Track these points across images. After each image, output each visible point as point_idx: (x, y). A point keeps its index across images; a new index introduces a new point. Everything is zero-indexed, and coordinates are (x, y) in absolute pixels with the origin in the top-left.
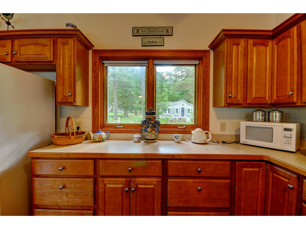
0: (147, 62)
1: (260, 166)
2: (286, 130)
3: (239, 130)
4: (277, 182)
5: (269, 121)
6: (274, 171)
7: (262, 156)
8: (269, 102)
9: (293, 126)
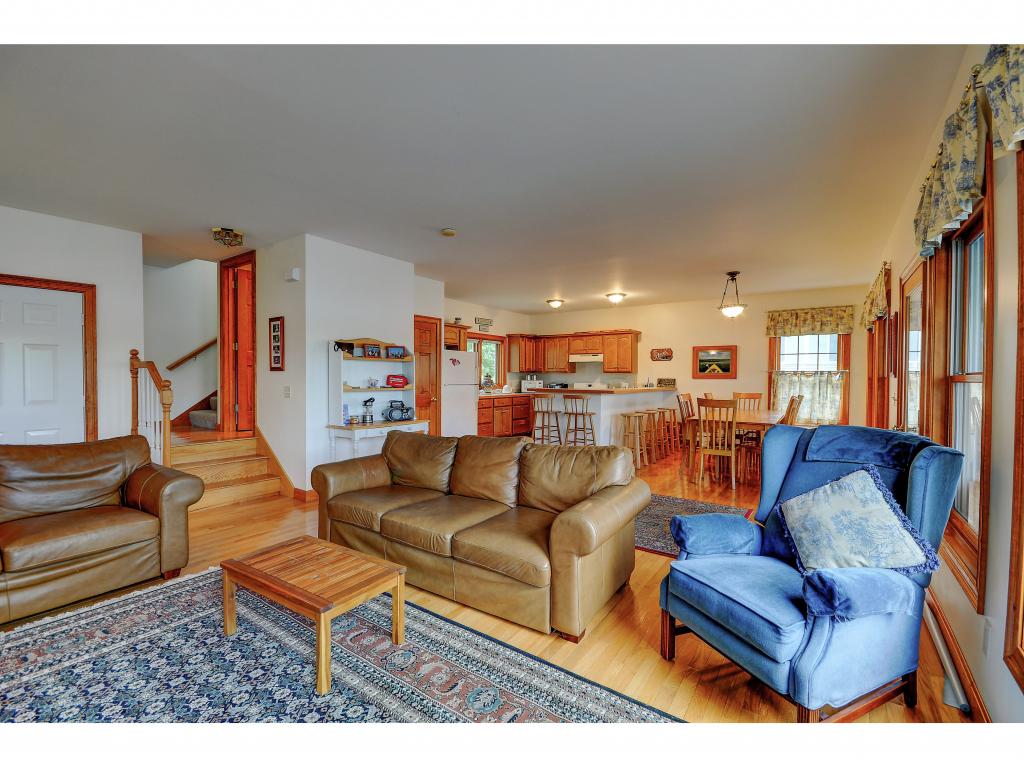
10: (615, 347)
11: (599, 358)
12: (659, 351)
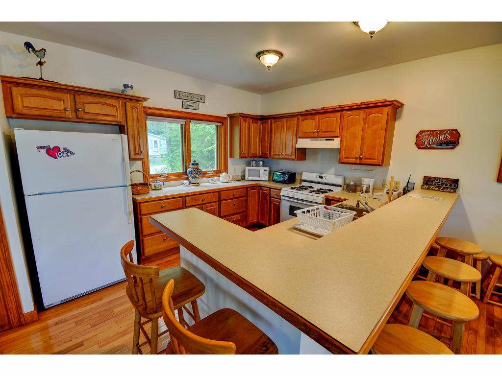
0: (185, 121)
1: (256, 189)
2: (265, 170)
3: (244, 171)
4: (263, 193)
5: (258, 166)
6: (262, 189)
7: (257, 184)
8: (258, 156)
9: (267, 168)
10: (359, 129)
11: (335, 143)
12: (433, 133)
